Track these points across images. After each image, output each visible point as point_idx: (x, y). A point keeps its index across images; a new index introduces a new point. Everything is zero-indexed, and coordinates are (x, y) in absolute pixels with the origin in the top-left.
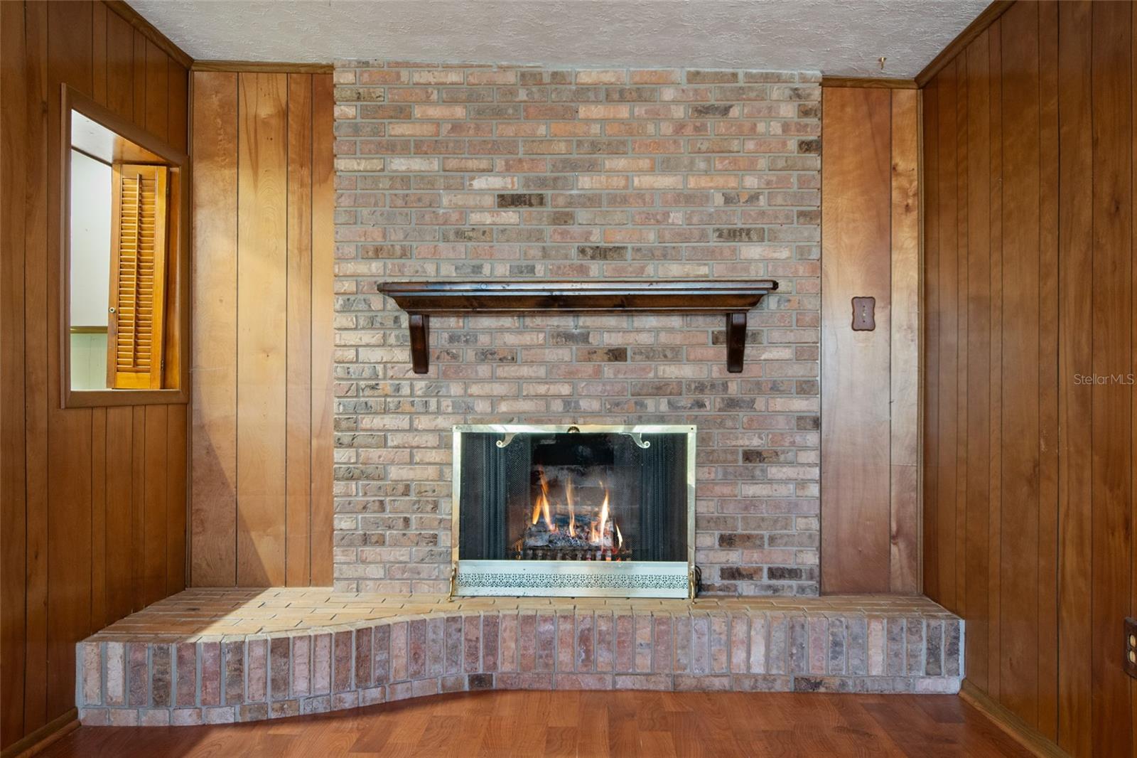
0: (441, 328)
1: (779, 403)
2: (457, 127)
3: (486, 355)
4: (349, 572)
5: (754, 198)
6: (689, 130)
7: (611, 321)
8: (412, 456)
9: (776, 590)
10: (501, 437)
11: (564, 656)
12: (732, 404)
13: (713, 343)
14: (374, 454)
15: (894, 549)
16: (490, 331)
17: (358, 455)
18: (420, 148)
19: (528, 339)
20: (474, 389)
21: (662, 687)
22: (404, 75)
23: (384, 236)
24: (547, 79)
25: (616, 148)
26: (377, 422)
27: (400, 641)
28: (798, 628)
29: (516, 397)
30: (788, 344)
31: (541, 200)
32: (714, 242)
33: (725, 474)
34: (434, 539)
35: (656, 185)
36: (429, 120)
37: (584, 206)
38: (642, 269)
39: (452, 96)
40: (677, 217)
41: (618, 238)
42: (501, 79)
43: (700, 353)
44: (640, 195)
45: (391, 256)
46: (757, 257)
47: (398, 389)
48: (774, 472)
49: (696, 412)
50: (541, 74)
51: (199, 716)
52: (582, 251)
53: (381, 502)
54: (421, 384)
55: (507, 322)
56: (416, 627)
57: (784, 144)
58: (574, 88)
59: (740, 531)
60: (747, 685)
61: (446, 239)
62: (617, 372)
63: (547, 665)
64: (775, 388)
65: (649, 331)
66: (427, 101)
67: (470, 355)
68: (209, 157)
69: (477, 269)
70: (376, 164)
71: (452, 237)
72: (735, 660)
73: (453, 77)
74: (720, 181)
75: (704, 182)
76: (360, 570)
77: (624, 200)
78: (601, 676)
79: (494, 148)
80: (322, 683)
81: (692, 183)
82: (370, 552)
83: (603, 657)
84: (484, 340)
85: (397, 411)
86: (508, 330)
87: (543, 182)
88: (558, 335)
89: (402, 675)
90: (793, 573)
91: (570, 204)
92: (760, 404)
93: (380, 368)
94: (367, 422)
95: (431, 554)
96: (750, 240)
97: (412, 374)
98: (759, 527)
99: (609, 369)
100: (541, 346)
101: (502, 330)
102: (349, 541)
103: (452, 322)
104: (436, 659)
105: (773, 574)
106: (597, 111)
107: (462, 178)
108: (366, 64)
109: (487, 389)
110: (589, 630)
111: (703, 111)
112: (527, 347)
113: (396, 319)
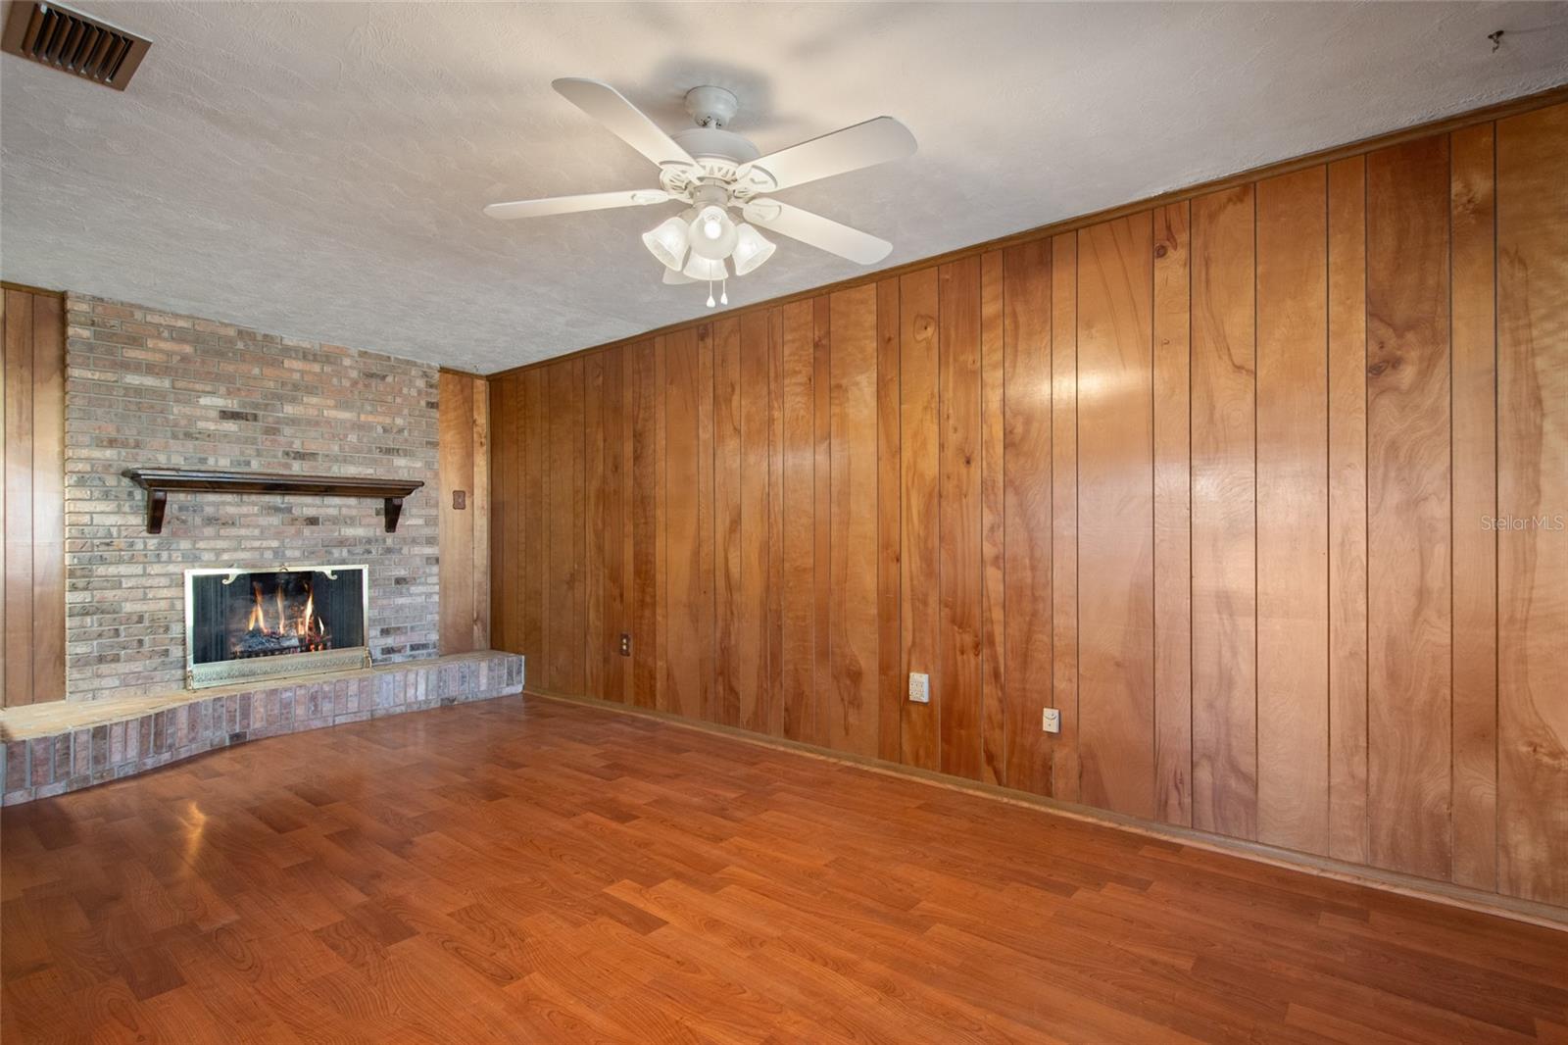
0: (175, 500)
1: (416, 550)
2: (184, 359)
3: (210, 521)
4: (83, 686)
5: (401, 431)
6: (360, 386)
7: (308, 500)
8: (145, 594)
9: (414, 657)
10: (227, 577)
11: (300, 711)
12: (389, 551)
13: (377, 515)
14: (109, 594)
15: (475, 627)
16: (213, 504)
17: (93, 596)
18: (150, 369)
19: (244, 510)
20: (201, 545)
21: (365, 718)
22: (138, 315)
23: (118, 431)
24: (259, 338)
25: (311, 390)
26: (112, 570)
27: (183, 719)
28: (443, 672)
29: (235, 550)
30: (420, 516)
31: (255, 418)
32: (377, 455)
33: (384, 592)
34: (166, 653)
35: (339, 417)
36: (161, 351)
37: (287, 424)
38: (330, 468)
39: (179, 336)
40: (352, 438)
41: (312, 447)
42: (223, 331)
43: (365, 521)
44: (328, 422)
45: (125, 445)
46: (403, 465)
47: (132, 545)
48: (413, 589)
49: (366, 556)
50: (254, 333)
51: (30, 794)
52: (287, 454)
53: (117, 630)
54: (153, 542)
55: (228, 498)
56: (193, 708)
57: (419, 402)
58: (280, 347)
59: (393, 625)
60: (415, 708)
61: (175, 437)
62: (312, 533)
63: (287, 719)
64: (414, 541)
65: (335, 506)
66: (159, 337)
67: (198, 520)
69: (203, 461)
70: (110, 376)
71: (181, 436)
72: (408, 695)
73: (181, 323)
74: (380, 419)
75: (371, 418)
76: (96, 683)
77: (317, 424)
78: (325, 719)
79: (218, 378)
80: (133, 753)
81: (363, 417)
82: (104, 668)
83: (327, 707)
84: (209, 510)
85: (131, 561)
86: (229, 504)
87: (256, 406)
88: (269, 508)
89: (185, 741)
90: (424, 646)
91: (278, 423)
92: (405, 550)
93: (114, 531)
94: (101, 570)
95: (163, 663)
96: (399, 455)
97: (145, 534)
98: (405, 622)
99: (307, 531)
100: (256, 515)
101: (224, 503)
102: (81, 662)
103: (182, 497)
104: (206, 728)
105: (413, 648)
106: (298, 365)
107: (190, 395)
108: (102, 300)
109: (212, 544)
110: (316, 692)
111: (371, 376)
112: (246, 516)
113: (130, 494)
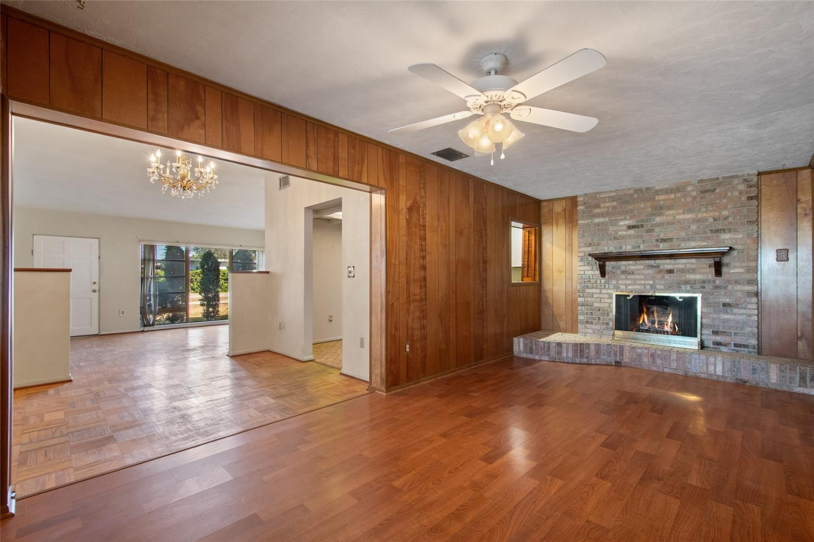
0: (609, 265)
1: (738, 287)
2: (614, 208)
3: (624, 272)
4: (583, 331)
5: (726, 218)
6: (698, 199)
7: (668, 261)
8: (600, 300)
9: (737, 351)
10: (629, 296)
11: (645, 360)
12: (717, 287)
13: (709, 267)
14: (589, 299)
15: (800, 343)
16: (625, 265)
17: (585, 299)
18: (602, 215)
19: (638, 267)
20: (620, 282)
21: (681, 374)
22: (598, 196)
23: (592, 240)
24: (644, 190)
25: (669, 208)
26: (590, 291)
27: (592, 348)
28: (736, 362)
29: (634, 284)
30: (742, 267)
31: (642, 226)
32: (709, 234)
33: (714, 310)
34: (608, 324)
35: (685, 218)
36: (606, 207)
37: (657, 226)
38: (680, 244)
39: (612, 199)
40: (693, 227)
41: (670, 236)
42: (628, 192)
43: (703, 271)
44: (679, 222)
45: (594, 245)
46: (728, 238)
47: (596, 282)
48: (736, 311)
49: (702, 290)
50: (642, 189)
51: (540, 357)
52: (657, 240)
53: (592, 313)
54: (603, 281)
55: (630, 262)
56: (598, 346)
57: (740, 198)
58: (653, 191)
59: (721, 330)
60: (715, 378)
61: (611, 240)
62: (670, 277)
63: (639, 361)
64: (737, 282)
65: (683, 264)
66: (605, 202)
67: (619, 272)
68: (545, 223)
69: (621, 248)
70: (590, 221)
71: (613, 239)
72: (709, 369)
73: (613, 194)
74: (712, 214)
75: (704, 215)
76: (586, 330)
77: (673, 223)
78: (658, 367)
79: (626, 212)
80: (570, 355)
81: (700, 216)
82: (588, 326)
83: (659, 362)
84: (623, 268)
85: (596, 288)
86: (631, 265)
87: (643, 221)
88: (649, 266)
89: (593, 357)
90: (745, 346)
91: (652, 226)
92: (730, 287)
93: (591, 276)
94: (587, 291)
95: (607, 328)
96: (725, 232)
97: (600, 278)
98: (730, 329)
99: (667, 276)
100: (642, 269)
101: (629, 265)
102: (582, 322)
103: (613, 263)
104: (604, 355)
105: (736, 345)
106: (662, 197)
107: (616, 222)
108: (587, 194)
109: (624, 282)
110: (654, 353)
111: (705, 191)
112: (637, 270)
113: (596, 263)
